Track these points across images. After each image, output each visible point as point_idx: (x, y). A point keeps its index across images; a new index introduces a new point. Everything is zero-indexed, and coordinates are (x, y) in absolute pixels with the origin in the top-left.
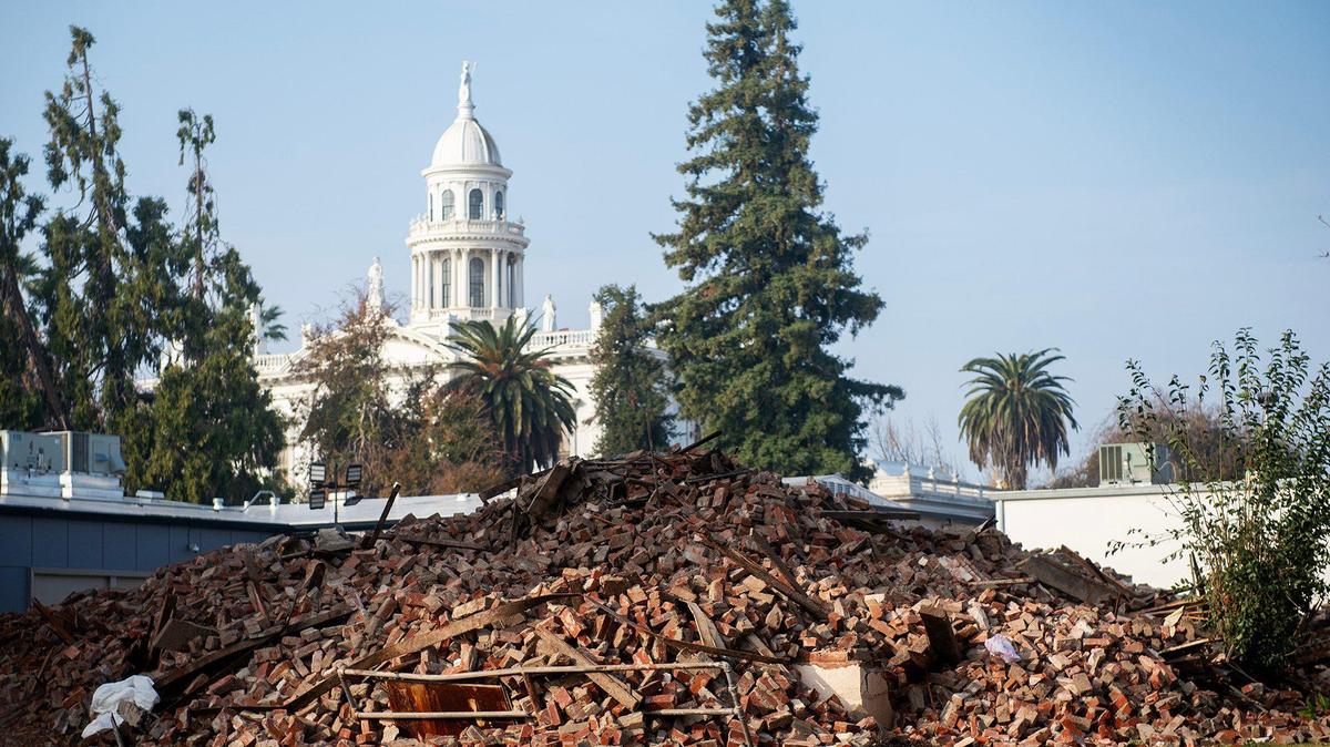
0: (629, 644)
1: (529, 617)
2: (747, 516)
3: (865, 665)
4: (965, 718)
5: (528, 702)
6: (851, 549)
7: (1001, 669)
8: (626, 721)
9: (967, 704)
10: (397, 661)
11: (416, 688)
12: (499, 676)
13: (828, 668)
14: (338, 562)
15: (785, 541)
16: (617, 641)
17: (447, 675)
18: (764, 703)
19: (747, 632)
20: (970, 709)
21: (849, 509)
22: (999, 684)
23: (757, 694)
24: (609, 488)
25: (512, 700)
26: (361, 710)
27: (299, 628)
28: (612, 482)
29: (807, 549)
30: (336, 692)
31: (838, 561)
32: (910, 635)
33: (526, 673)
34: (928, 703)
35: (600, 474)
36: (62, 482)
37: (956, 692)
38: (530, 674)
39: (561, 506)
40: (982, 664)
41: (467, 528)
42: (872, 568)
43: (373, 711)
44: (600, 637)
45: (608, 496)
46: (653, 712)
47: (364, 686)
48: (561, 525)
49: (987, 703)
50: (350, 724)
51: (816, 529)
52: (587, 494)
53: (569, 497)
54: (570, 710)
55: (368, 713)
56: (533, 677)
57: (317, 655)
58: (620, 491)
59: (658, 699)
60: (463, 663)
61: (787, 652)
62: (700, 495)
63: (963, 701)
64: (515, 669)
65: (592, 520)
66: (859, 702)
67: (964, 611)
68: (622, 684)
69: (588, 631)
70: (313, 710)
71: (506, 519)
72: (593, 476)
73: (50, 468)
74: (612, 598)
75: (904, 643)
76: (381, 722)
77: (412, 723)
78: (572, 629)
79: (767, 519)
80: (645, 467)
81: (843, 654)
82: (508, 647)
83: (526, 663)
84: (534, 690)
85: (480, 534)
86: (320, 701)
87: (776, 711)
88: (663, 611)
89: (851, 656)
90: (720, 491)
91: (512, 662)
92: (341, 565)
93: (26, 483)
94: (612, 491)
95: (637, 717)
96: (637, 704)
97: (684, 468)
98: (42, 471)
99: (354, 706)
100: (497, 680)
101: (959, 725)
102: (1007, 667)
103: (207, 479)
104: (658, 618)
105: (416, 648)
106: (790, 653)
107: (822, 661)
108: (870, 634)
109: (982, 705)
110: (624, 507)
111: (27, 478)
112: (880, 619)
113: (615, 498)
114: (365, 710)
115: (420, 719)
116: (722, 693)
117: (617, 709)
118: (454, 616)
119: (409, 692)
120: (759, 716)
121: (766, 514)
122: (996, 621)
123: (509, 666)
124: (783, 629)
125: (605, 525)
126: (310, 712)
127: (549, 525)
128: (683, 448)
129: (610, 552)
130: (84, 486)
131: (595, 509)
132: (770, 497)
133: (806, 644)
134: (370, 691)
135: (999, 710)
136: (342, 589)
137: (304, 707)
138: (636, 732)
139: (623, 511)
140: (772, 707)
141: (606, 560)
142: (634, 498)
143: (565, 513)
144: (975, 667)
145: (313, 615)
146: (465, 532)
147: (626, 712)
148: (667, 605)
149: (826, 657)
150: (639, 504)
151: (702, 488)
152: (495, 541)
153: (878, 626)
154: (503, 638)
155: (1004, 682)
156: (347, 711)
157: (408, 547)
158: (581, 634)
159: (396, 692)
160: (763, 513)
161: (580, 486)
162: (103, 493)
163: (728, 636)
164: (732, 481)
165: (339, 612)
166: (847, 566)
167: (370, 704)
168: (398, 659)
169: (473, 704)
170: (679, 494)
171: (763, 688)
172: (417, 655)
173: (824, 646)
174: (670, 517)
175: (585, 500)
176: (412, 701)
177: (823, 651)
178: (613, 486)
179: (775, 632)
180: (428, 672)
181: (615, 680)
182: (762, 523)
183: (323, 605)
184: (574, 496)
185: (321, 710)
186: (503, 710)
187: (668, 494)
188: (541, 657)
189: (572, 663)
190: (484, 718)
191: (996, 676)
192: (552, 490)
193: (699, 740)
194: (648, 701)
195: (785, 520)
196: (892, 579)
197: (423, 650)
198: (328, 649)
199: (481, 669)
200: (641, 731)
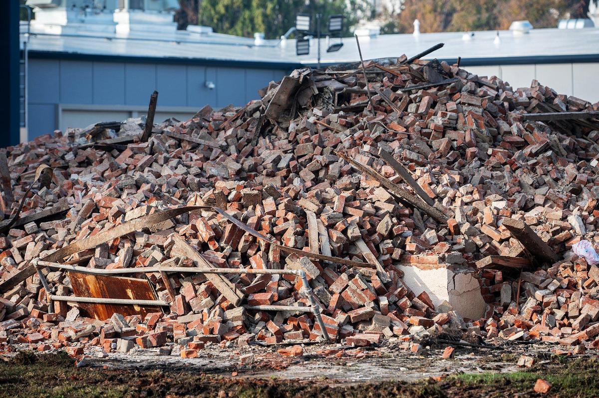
0: (250, 248)
1: (178, 223)
2: (441, 123)
3: (454, 267)
4: (541, 312)
5: (166, 294)
6: (534, 151)
7: (584, 270)
8: (229, 314)
9: (545, 300)
10: (76, 256)
11: (89, 278)
12: (145, 272)
13: (424, 269)
14: (116, 153)
15: (470, 145)
16: (241, 246)
17: (110, 269)
18: (355, 300)
19: (357, 239)
20: (548, 304)
21: (567, 109)
22: (580, 282)
23: (349, 292)
24: (334, 95)
25: (156, 292)
26: (54, 293)
27: (26, 222)
28: (336, 90)
29: (490, 151)
30: (37, 278)
31: (512, 164)
32: (511, 239)
33: (162, 272)
34: (513, 299)
35: (327, 83)
36: (116, 20)
37: (541, 289)
38: (166, 272)
39: (293, 110)
40: (571, 264)
41: (222, 126)
42: (539, 171)
43: (63, 295)
44: (227, 242)
45: (333, 102)
46: (254, 307)
47: (58, 273)
48: (292, 126)
49: (562, 300)
50: (41, 306)
51: (510, 133)
52: (315, 101)
53: (301, 103)
54: (193, 303)
55: (59, 296)
56: (169, 275)
57: (31, 246)
58: (344, 98)
59: (258, 297)
60: (120, 261)
61: (391, 254)
62: (411, 102)
63: (543, 297)
64: (156, 267)
65: (315, 123)
66: (447, 298)
67: (564, 218)
68: (230, 284)
69: (218, 237)
70: (17, 292)
71: (254, 119)
72: (320, 85)
73: (105, 7)
74: (250, 208)
75: (506, 246)
76: (68, 303)
77: (90, 306)
78: (204, 235)
79: (460, 125)
80: (372, 76)
81: (435, 258)
82: (153, 249)
83: (165, 262)
84: (170, 285)
85: (229, 132)
86: (25, 285)
87: (364, 306)
88: (286, 220)
89: (442, 259)
90: (426, 99)
91: (154, 262)
92: (119, 155)
93: (83, 22)
94: (336, 98)
95: (238, 311)
96: (239, 301)
97: (404, 77)
98: (98, 11)
99: (48, 290)
100: (143, 275)
101: (533, 318)
102: (589, 267)
103: (274, 9)
104: (280, 226)
105: (91, 245)
106: (394, 256)
107: (420, 262)
108: (478, 238)
109: (558, 302)
110: (341, 113)
111: (83, 17)
112: (491, 225)
113: (339, 104)
114: (57, 293)
115: (94, 303)
116: (319, 291)
117: (225, 304)
118: (127, 219)
119: (84, 280)
120: (345, 312)
121: (459, 121)
122: (592, 227)
123: (151, 264)
124: (391, 235)
125: (324, 128)
126: (15, 293)
127: (284, 126)
128: (409, 58)
129: (293, 159)
130: (140, 22)
131: (320, 113)
132: (469, 105)
133: (408, 248)
134: (62, 278)
135: (571, 305)
136: (89, 183)
137: (11, 289)
138: (235, 324)
139: (340, 117)
140: (361, 303)
141: (288, 166)
142: (355, 104)
143: (297, 116)
144: (565, 268)
145: (38, 210)
146: (219, 130)
147: (231, 307)
148: (290, 216)
149: (423, 260)
150: (359, 110)
151: (412, 96)
152: (241, 138)
153: (488, 230)
154: (151, 241)
155: (584, 280)
156: (43, 293)
157: (172, 142)
158: (210, 239)
159: (76, 281)
160: (457, 120)
161: (309, 93)
162: (157, 28)
163: (337, 243)
164: (439, 90)
165: (59, 208)
166: (519, 168)
167: (60, 288)
168: (77, 254)
169: (129, 292)
170: (393, 101)
171: (354, 287)
172: (92, 251)
173: (423, 251)
174: (374, 123)
175: (313, 106)
176: (88, 289)
177: (421, 255)
178: (337, 93)
179: (383, 238)
180: (97, 267)
181: (226, 280)
182: (455, 129)
183: (47, 202)
184: (305, 101)
185: (24, 293)
186: (151, 299)
187: (383, 101)
188: (174, 259)
189: (195, 265)
190: (139, 305)
191: (578, 276)
192: (284, 97)
193: (290, 331)
194: (250, 298)
195: (474, 127)
196: (556, 180)
197: (97, 247)
198: (38, 241)
199: (133, 266)
200: (240, 323)
